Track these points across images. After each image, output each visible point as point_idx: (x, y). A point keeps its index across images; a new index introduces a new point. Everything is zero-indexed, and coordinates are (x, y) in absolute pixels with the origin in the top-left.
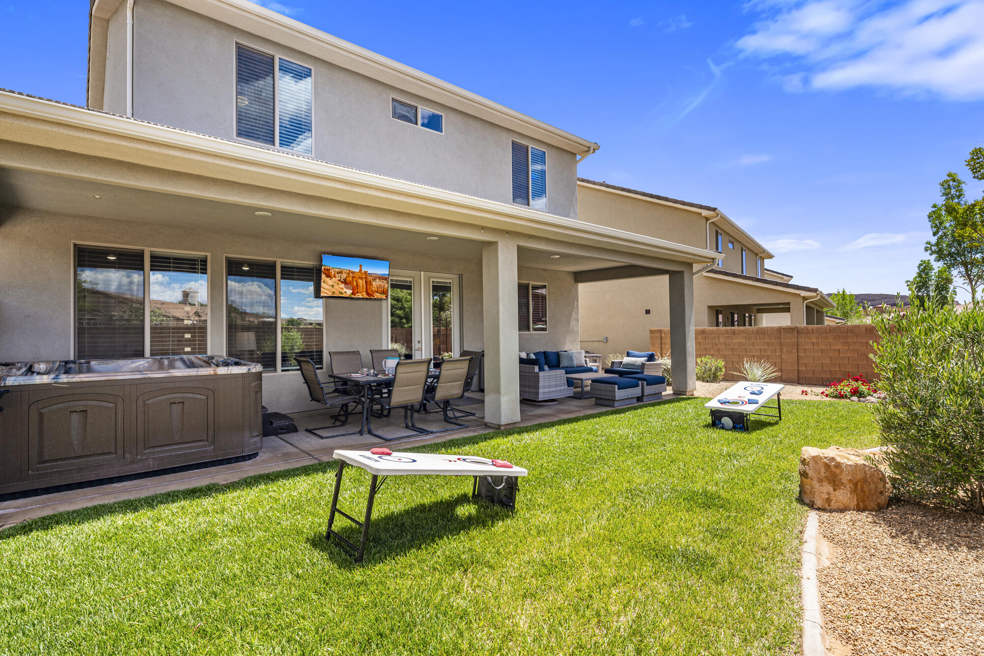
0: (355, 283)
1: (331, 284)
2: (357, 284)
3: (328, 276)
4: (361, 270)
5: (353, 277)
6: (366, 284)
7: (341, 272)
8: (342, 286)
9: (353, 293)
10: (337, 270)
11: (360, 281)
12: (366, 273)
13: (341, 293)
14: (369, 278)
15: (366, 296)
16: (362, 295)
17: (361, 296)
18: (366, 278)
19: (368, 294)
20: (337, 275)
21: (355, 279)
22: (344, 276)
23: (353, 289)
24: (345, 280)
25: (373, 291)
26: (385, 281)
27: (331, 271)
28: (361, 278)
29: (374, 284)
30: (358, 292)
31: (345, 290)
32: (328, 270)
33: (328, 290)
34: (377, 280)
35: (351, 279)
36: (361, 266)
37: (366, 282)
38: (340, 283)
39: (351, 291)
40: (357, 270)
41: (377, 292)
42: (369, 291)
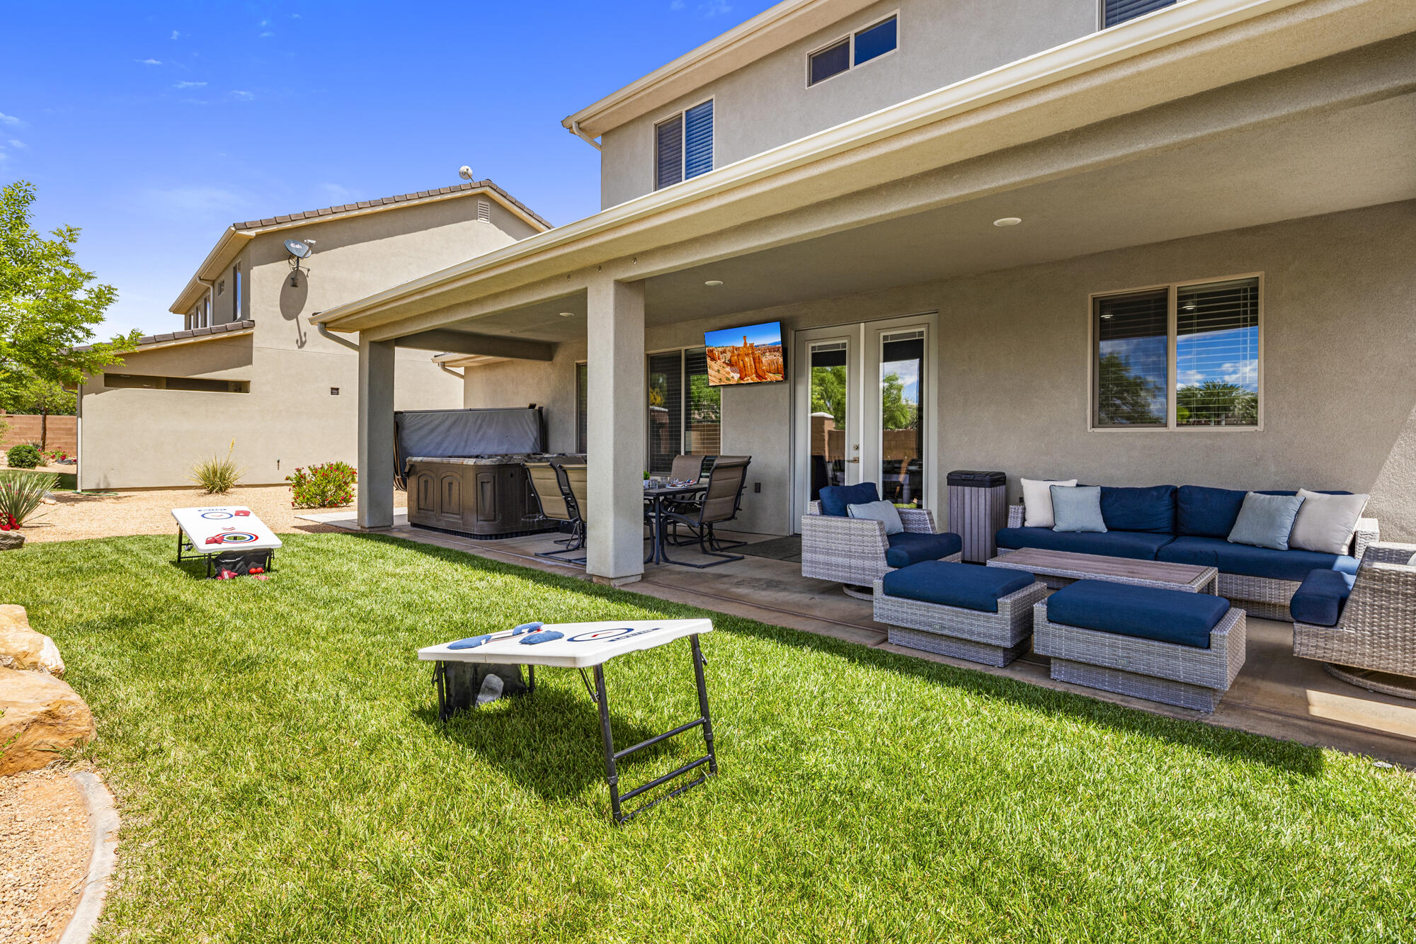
0: (741, 362)
1: (716, 369)
3: (713, 359)
4: (745, 343)
5: (738, 355)
7: (724, 352)
8: (728, 369)
9: (741, 378)
10: (720, 349)
11: (747, 359)
12: (751, 345)
13: (728, 379)
14: (757, 353)
16: (752, 379)
17: (750, 381)
18: (753, 353)
19: (758, 376)
20: (721, 356)
21: (740, 358)
22: (728, 355)
23: (740, 372)
24: (730, 360)
25: (763, 371)
28: (747, 355)
29: (764, 360)
30: (746, 376)
31: (732, 374)
32: (712, 351)
33: (715, 377)
34: (767, 354)
35: (736, 358)
36: (745, 337)
37: (754, 359)
38: (725, 366)
39: (739, 375)
40: (741, 344)
41: (770, 372)
42: (758, 371)
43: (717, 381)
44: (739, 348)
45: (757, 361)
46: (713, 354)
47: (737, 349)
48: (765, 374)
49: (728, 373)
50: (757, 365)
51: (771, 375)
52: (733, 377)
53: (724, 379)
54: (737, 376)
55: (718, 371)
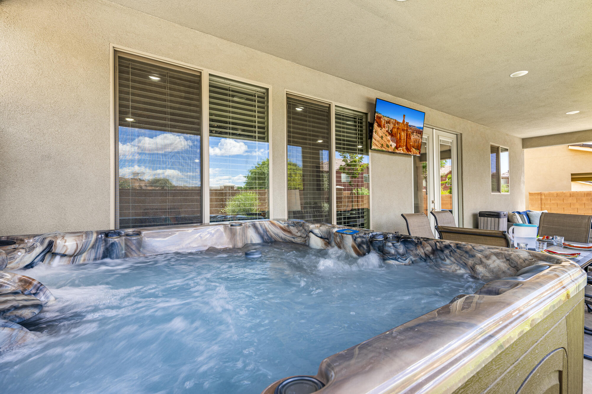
0: (399, 135)
1: (381, 135)
2: (400, 137)
3: (379, 125)
4: (404, 121)
5: (398, 128)
6: (407, 138)
7: (388, 122)
8: (389, 138)
9: (397, 148)
10: (386, 119)
13: (388, 146)
15: (405, 152)
16: (403, 150)
18: (407, 130)
20: (386, 125)
21: (399, 131)
23: (397, 143)
24: (391, 131)
26: (419, 135)
27: (381, 120)
28: (403, 130)
29: (412, 137)
31: (391, 143)
32: (380, 118)
33: (378, 141)
34: (415, 134)
35: (396, 130)
36: (404, 116)
37: (407, 135)
38: (387, 134)
39: (395, 145)
41: (414, 147)
43: (380, 146)
44: (399, 123)
45: (408, 136)
46: (381, 122)
47: (398, 123)
48: (411, 148)
49: (389, 141)
50: (408, 139)
51: (414, 149)
52: (391, 145)
53: (385, 146)
54: (394, 145)
55: (382, 137)
